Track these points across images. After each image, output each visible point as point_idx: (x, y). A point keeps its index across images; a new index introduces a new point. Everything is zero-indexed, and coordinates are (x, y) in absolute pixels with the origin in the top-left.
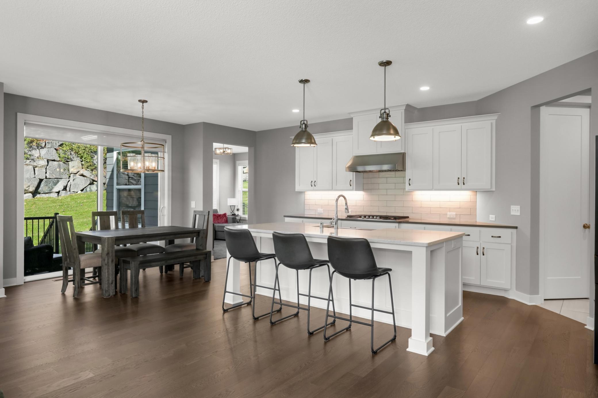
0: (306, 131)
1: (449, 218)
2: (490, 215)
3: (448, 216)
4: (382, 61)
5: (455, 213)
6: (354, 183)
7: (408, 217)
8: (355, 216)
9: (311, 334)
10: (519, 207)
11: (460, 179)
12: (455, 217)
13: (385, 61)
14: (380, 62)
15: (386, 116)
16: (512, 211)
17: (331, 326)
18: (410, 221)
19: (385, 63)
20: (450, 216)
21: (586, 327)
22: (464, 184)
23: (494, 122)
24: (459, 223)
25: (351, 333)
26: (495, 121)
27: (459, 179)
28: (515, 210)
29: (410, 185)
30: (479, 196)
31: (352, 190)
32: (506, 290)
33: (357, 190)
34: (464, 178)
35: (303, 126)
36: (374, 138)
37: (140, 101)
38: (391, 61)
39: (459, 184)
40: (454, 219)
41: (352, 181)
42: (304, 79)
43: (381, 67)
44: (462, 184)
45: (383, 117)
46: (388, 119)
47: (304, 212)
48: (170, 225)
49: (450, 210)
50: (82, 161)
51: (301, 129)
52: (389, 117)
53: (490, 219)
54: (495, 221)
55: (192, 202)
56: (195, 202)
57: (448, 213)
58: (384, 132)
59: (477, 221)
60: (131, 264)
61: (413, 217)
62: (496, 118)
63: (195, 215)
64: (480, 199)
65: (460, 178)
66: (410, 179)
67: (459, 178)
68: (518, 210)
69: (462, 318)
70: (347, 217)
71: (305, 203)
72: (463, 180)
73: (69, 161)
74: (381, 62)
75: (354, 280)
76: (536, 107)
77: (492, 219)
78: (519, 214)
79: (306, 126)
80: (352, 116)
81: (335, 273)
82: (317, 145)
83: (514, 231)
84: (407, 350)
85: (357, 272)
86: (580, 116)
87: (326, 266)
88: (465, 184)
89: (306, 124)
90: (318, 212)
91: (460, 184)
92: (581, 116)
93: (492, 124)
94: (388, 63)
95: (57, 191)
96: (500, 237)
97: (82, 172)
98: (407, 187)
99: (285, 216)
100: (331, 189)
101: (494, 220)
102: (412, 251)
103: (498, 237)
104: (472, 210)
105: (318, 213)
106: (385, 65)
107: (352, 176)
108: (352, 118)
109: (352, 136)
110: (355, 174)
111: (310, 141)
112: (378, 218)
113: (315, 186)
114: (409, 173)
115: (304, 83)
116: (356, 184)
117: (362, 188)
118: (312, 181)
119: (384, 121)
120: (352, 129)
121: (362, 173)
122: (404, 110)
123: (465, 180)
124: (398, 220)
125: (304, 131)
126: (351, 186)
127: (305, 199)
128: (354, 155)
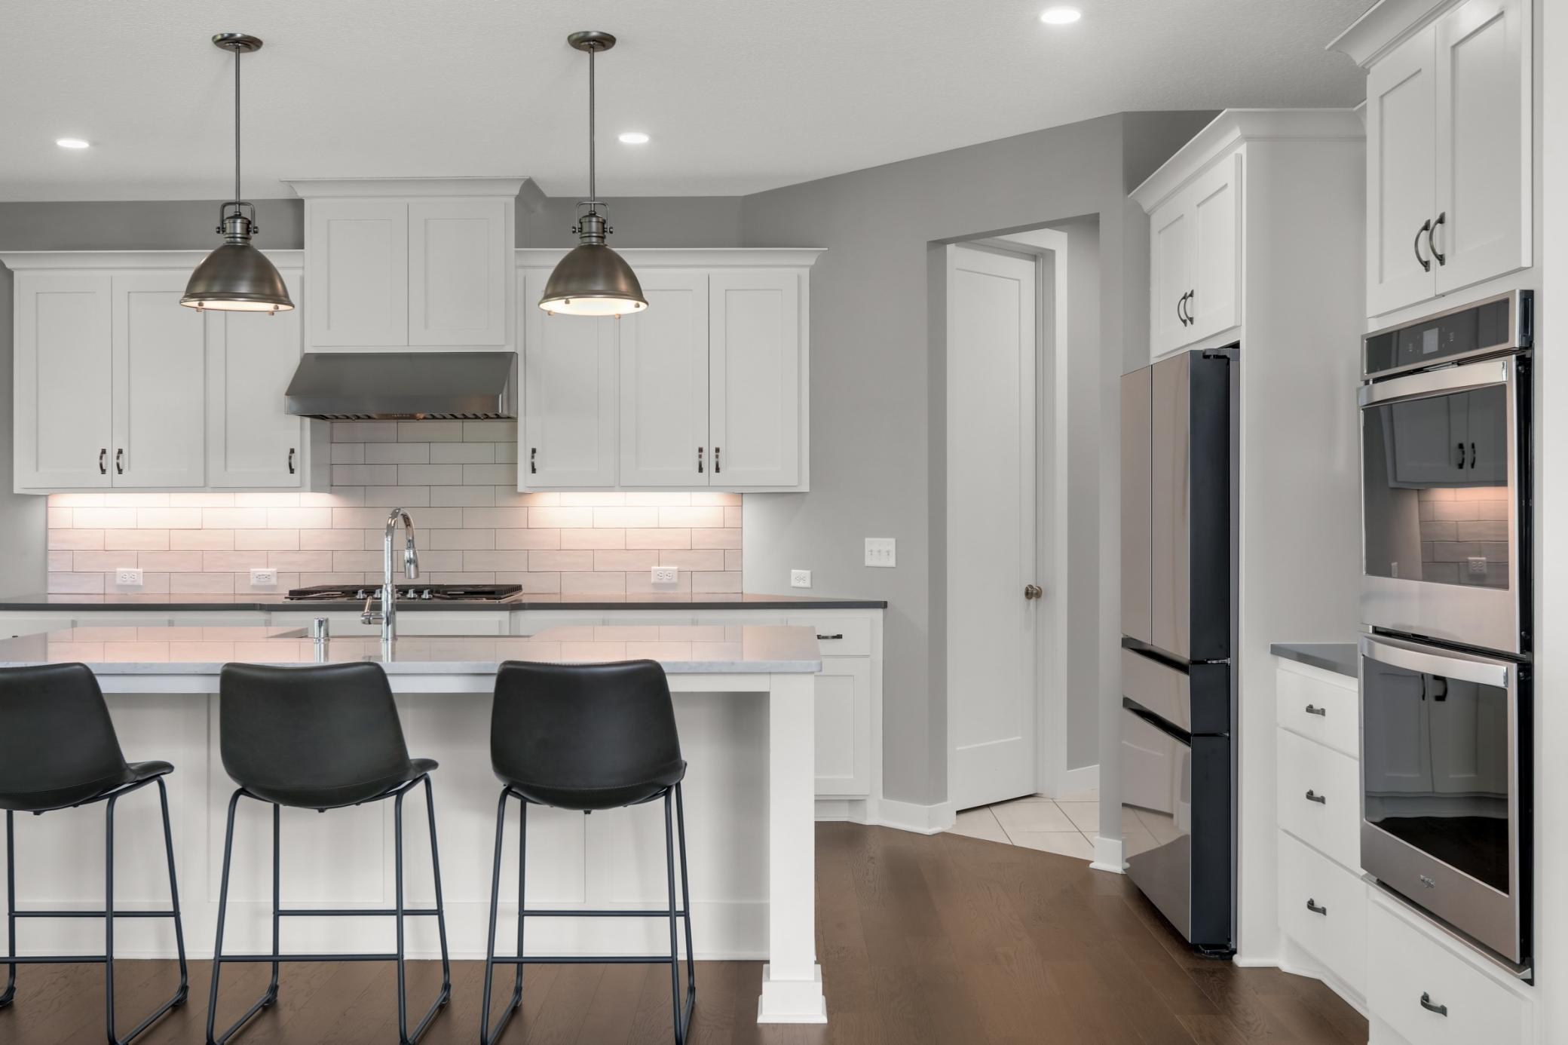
0: (246, 247)
1: (655, 585)
2: (793, 571)
3: (653, 579)
4: (587, 33)
5: (675, 567)
6: (304, 461)
7: (517, 588)
8: (316, 592)
10: (893, 540)
11: (705, 454)
12: (675, 580)
13: (594, 34)
14: (579, 33)
15: (598, 228)
16: (867, 553)
18: (526, 600)
19: (594, 39)
20: (661, 578)
21: (1092, 866)
23: (805, 273)
24: (687, 600)
26: (807, 271)
27: (703, 454)
28: (880, 552)
29: (534, 471)
30: (752, 512)
31: (300, 488)
32: (854, 802)
33: (315, 489)
34: (717, 450)
35: (235, 228)
36: (567, 302)
38: (613, 35)
39: (701, 470)
40: (673, 586)
41: (297, 450)
42: (239, 35)
43: (578, 51)
44: (711, 468)
45: (585, 229)
46: (603, 238)
47: (46, 583)
49: (659, 555)
51: (221, 236)
52: (606, 234)
53: (794, 583)
54: (811, 588)
57: (654, 568)
58: (600, 287)
59: (744, 592)
61: (533, 588)
62: (811, 261)
64: (753, 518)
65: (705, 449)
66: (534, 451)
67: (701, 450)
68: (888, 552)
70: (287, 596)
71: (51, 546)
72: (717, 457)
74: (582, 35)
76: (938, 245)
77: (800, 582)
78: (892, 563)
79: (249, 228)
80: (301, 193)
82: (294, 307)
83: (878, 614)
86: (1016, 280)
88: (719, 470)
89: (249, 222)
90: (119, 581)
91: (705, 471)
92: (1019, 280)
93: (799, 278)
94: (605, 41)
96: (839, 637)
98: (524, 479)
100: (202, 484)
101: (807, 584)
102: (766, 694)
103: (834, 637)
104: (730, 555)
105: (120, 586)
106: (592, 47)
107: (297, 432)
108: (298, 204)
109: (299, 272)
110: (312, 424)
111: (267, 291)
112: (426, 595)
113: (120, 471)
114: (531, 427)
115: (238, 51)
116: (314, 466)
117: (327, 480)
118: (104, 452)
119: (590, 246)
120: (300, 245)
121: (327, 423)
122: (516, 198)
123: (720, 454)
124: (503, 601)
125: (243, 248)
126: (292, 471)
127: (47, 529)
128: (309, 350)
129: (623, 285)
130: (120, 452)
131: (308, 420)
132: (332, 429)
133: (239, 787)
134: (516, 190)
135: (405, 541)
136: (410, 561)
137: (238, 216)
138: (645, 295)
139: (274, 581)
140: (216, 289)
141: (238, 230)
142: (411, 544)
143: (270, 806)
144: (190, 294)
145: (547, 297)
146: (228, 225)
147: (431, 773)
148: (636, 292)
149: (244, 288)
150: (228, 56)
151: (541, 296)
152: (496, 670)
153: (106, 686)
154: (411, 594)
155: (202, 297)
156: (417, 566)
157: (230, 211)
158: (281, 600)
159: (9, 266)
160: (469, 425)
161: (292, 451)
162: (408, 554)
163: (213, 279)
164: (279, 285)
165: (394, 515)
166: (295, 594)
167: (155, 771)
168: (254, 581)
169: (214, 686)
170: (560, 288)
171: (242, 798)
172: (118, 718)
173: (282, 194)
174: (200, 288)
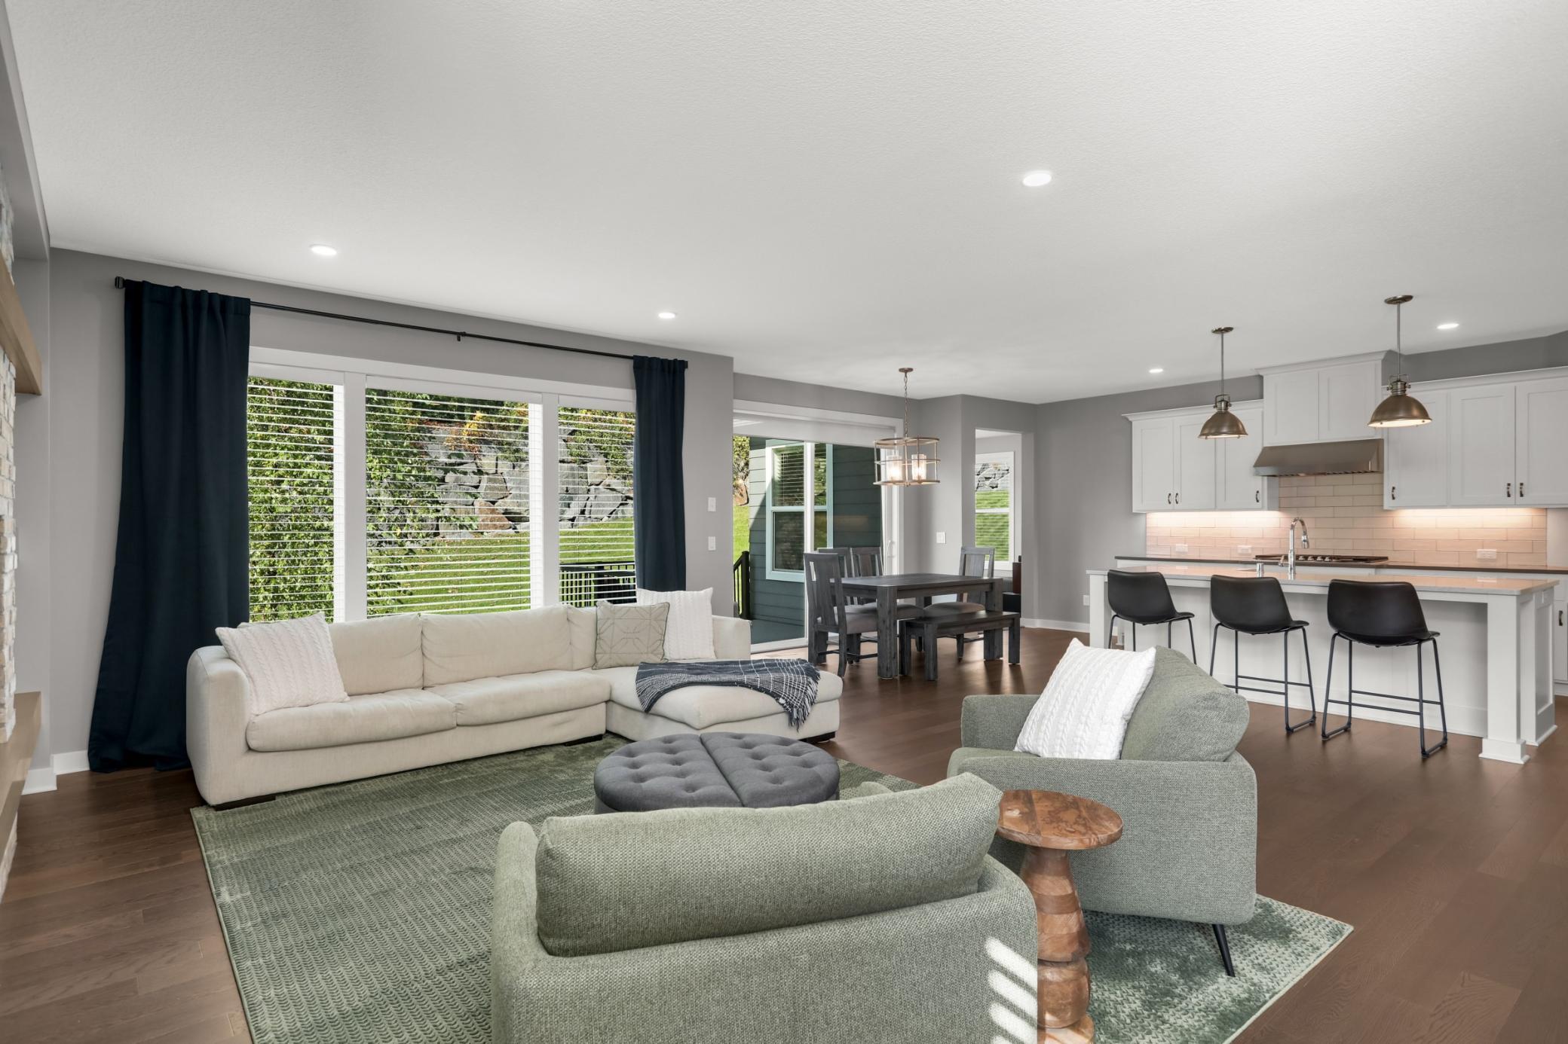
1: (1482, 560)
3: (1479, 556)
4: (1395, 297)
5: (1495, 550)
6: (1264, 497)
7: (1386, 558)
9: (1290, 731)
11: (1512, 487)
12: (1495, 557)
17: (1310, 725)
18: (1390, 564)
19: (1400, 299)
20: (1487, 554)
22: (1522, 495)
24: (1505, 568)
25: (1350, 737)
27: (1510, 487)
29: (1394, 498)
30: (1553, 519)
31: (1262, 509)
33: (1270, 509)
34: (1522, 484)
37: (901, 370)
39: (1509, 495)
40: (1494, 560)
41: (1260, 492)
44: (1518, 494)
45: (1394, 388)
46: (1405, 390)
47: (1146, 550)
48: (902, 573)
49: (1483, 544)
50: (607, 461)
51: (1215, 409)
52: (1407, 389)
55: (938, 534)
56: (944, 533)
57: (1479, 550)
58: (1402, 414)
59: (1548, 564)
60: (925, 629)
63: (963, 556)
64: (1555, 523)
65: (1512, 484)
66: (1394, 488)
67: (1509, 485)
69: (1554, 727)
70: (1253, 558)
71: (1148, 534)
72: (1521, 488)
73: (586, 463)
74: (1392, 298)
75: (1377, 647)
80: (1262, 370)
81: (1337, 637)
84: (1480, 755)
85: (1389, 633)
87: (1301, 630)
88: (1525, 496)
90: (1177, 550)
91: (1512, 496)
94: (1407, 298)
95: (571, 517)
97: (607, 481)
98: (1388, 503)
99: (1118, 558)
100: (1214, 507)
102: (1486, 604)
104: (1538, 544)
105: (1178, 552)
106: (1398, 302)
107: (1260, 484)
108: (1261, 378)
109: (1261, 409)
110: (1268, 480)
111: (1235, 430)
112: (1327, 559)
113: (1177, 503)
114: (1391, 477)
115: (1222, 333)
116: (1269, 498)
117: (1278, 504)
118: (1170, 494)
119: (1397, 396)
120: (1261, 397)
121: (1277, 478)
122: (1384, 361)
123: (1523, 487)
124: (1372, 564)
125: (1225, 413)
126: (1258, 501)
127: (1146, 528)
128: (1267, 445)
129: (1415, 412)
130: (1177, 494)
131: (1266, 478)
132: (1280, 481)
133: (1219, 622)
134: (1382, 357)
135: (1302, 532)
136: (1304, 541)
137: (1223, 400)
138: (1430, 416)
139: (1250, 551)
140: (1213, 431)
141: (1223, 406)
142: (1305, 533)
143: (1234, 631)
144: (1202, 434)
145: (1373, 421)
146: (1218, 404)
147: (1306, 627)
148: (1424, 414)
149: (1225, 430)
150: (1218, 336)
151: (1369, 420)
152: (1328, 585)
153: (1169, 583)
154: (1319, 559)
155: (1207, 435)
156: (1308, 543)
157: (1219, 399)
158: (1251, 560)
159: (1130, 420)
160: (1356, 476)
161: (1258, 492)
162: (1304, 538)
163: (1211, 428)
164: (1241, 426)
165: (1295, 520)
166: (1258, 557)
167: (1188, 616)
168: (1240, 551)
169: (1208, 585)
170: (1378, 418)
171: (1220, 627)
172: (1174, 597)
173: (1254, 373)
174: (1206, 432)
